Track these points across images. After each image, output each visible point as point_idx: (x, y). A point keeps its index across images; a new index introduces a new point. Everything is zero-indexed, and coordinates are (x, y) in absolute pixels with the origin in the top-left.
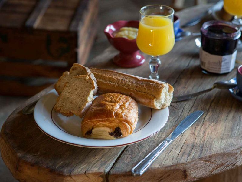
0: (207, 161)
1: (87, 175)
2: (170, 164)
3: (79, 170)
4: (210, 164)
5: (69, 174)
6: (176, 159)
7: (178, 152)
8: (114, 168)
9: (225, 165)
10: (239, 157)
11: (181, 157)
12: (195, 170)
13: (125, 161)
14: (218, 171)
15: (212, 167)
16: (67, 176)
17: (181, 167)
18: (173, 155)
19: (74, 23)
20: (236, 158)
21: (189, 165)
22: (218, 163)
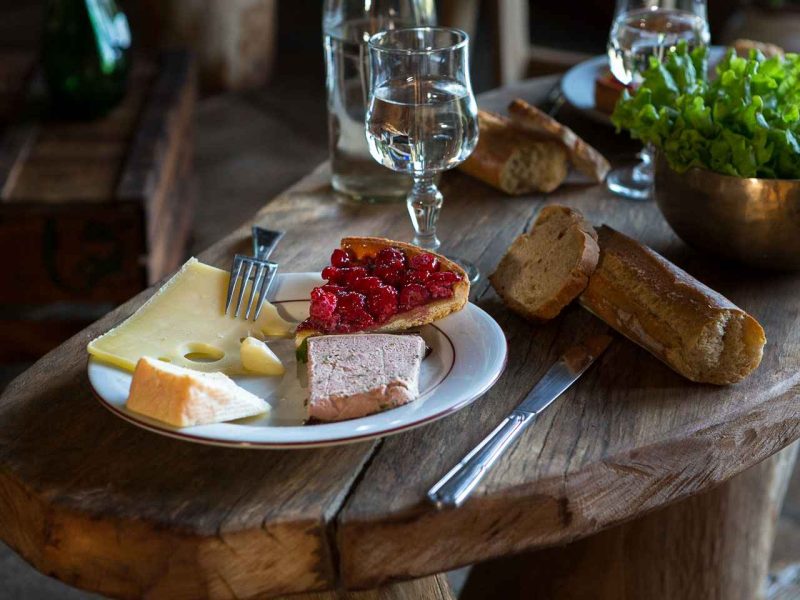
0: (625, 468)
1: (270, 531)
2: (518, 480)
3: (245, 518)
4: (636, 478)
5: (213, 531)
6: (535, 467)
7: (537, 450)
8: (349, 507)
9: (678, 481)
10: (716, 454)
11: (548, 461)
12: (592, 496)
13: (381, 487)
14: (659, 499)
15: (642, 487)
16: (211, 536)
17: (553, 489)
18: (524, 459)
19: (128, 178)
20: (709, 458)
21: (574, 482)
22: (659, 473)
